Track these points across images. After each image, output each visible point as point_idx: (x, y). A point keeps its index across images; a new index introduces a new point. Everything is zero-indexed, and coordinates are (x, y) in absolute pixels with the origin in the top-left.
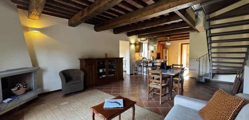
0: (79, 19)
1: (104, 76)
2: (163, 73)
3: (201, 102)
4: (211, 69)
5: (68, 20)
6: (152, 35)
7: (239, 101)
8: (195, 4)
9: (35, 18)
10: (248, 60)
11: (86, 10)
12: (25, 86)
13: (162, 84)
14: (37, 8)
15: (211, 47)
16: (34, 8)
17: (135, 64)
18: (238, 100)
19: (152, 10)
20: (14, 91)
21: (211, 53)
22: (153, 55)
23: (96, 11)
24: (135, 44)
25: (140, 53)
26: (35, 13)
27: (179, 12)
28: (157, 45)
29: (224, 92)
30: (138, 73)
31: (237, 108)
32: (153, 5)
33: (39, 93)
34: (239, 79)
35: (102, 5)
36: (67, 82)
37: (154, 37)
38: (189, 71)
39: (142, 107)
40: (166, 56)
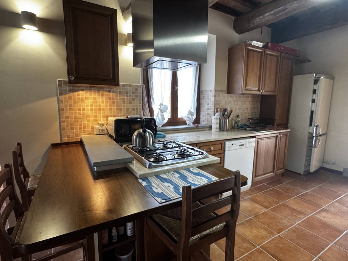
40: (312, 112)
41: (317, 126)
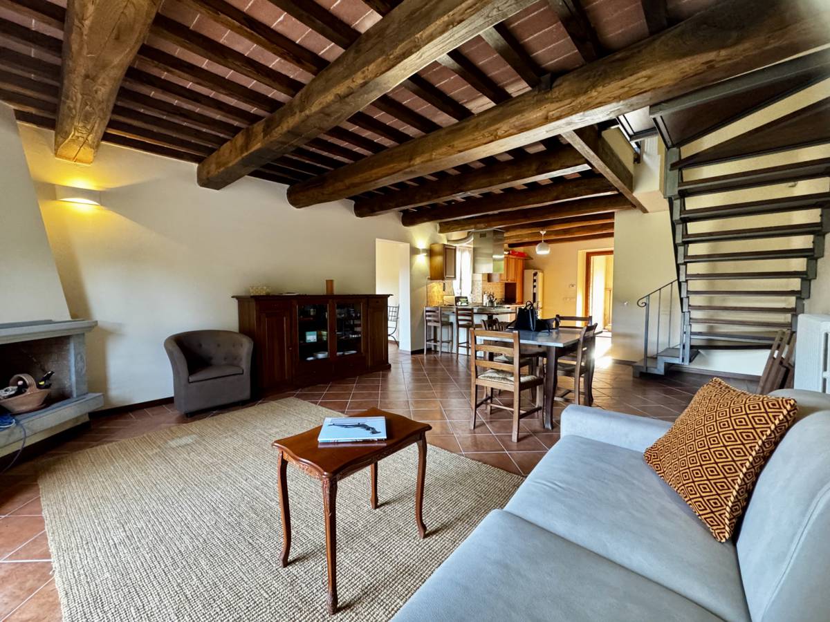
0: (236, 161)
1: (321, 356)
2: (522, 341)
3: (652, 424)
4: (685, 333)
5: (195, 166)
6: (488, 220)
7: (778, 406)
8: (633, 108)
9: (80, 156)
10: (809, 297)
11: (259, 127)
12: (42, 383)
13: (520, 376)
14: (86, 118)
15: (686, 256)
16: (77, 117)
17: (427, 318)
18: (774, 405)
19: (486, 130)
20: (4, 398)
21: (687, 275)
22: (491, 291)
23: (293, 133)
24: (431, 253)
25: (446, 281)
26: (80, 135)
27: (578, 139)
28: (503, 256)
29: (727, 387)
30: (438, 349)
31: (772, 431)
32: (490, 115)
33: (93, 407)
34: (781, 363)
35: (315, 108)
36: (192, 371)
37: (495, 228)
38: (612, 342)
39: (451, 452)
40: (534, 294)
41: (538, 302)
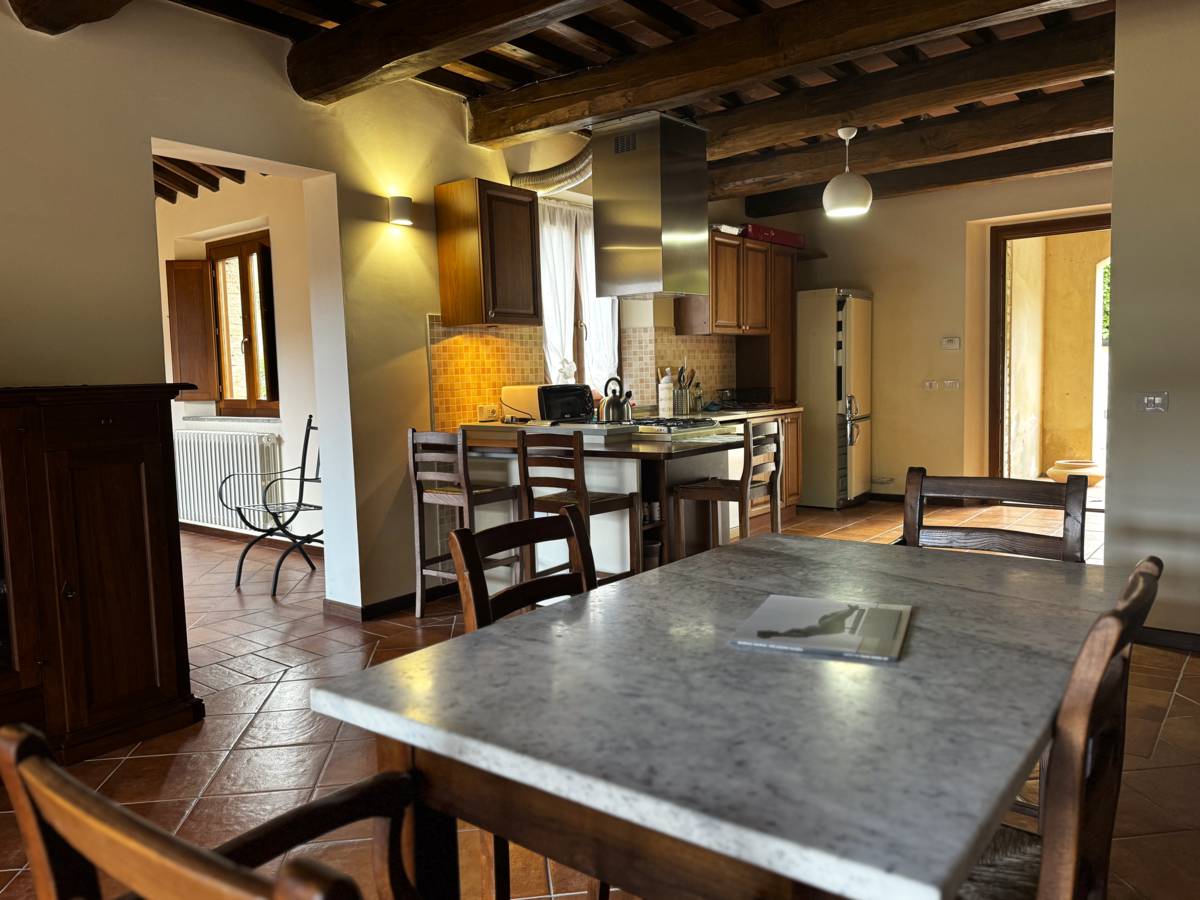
24: (435, 218)
40: (839, 370)
41: (851, 398)
